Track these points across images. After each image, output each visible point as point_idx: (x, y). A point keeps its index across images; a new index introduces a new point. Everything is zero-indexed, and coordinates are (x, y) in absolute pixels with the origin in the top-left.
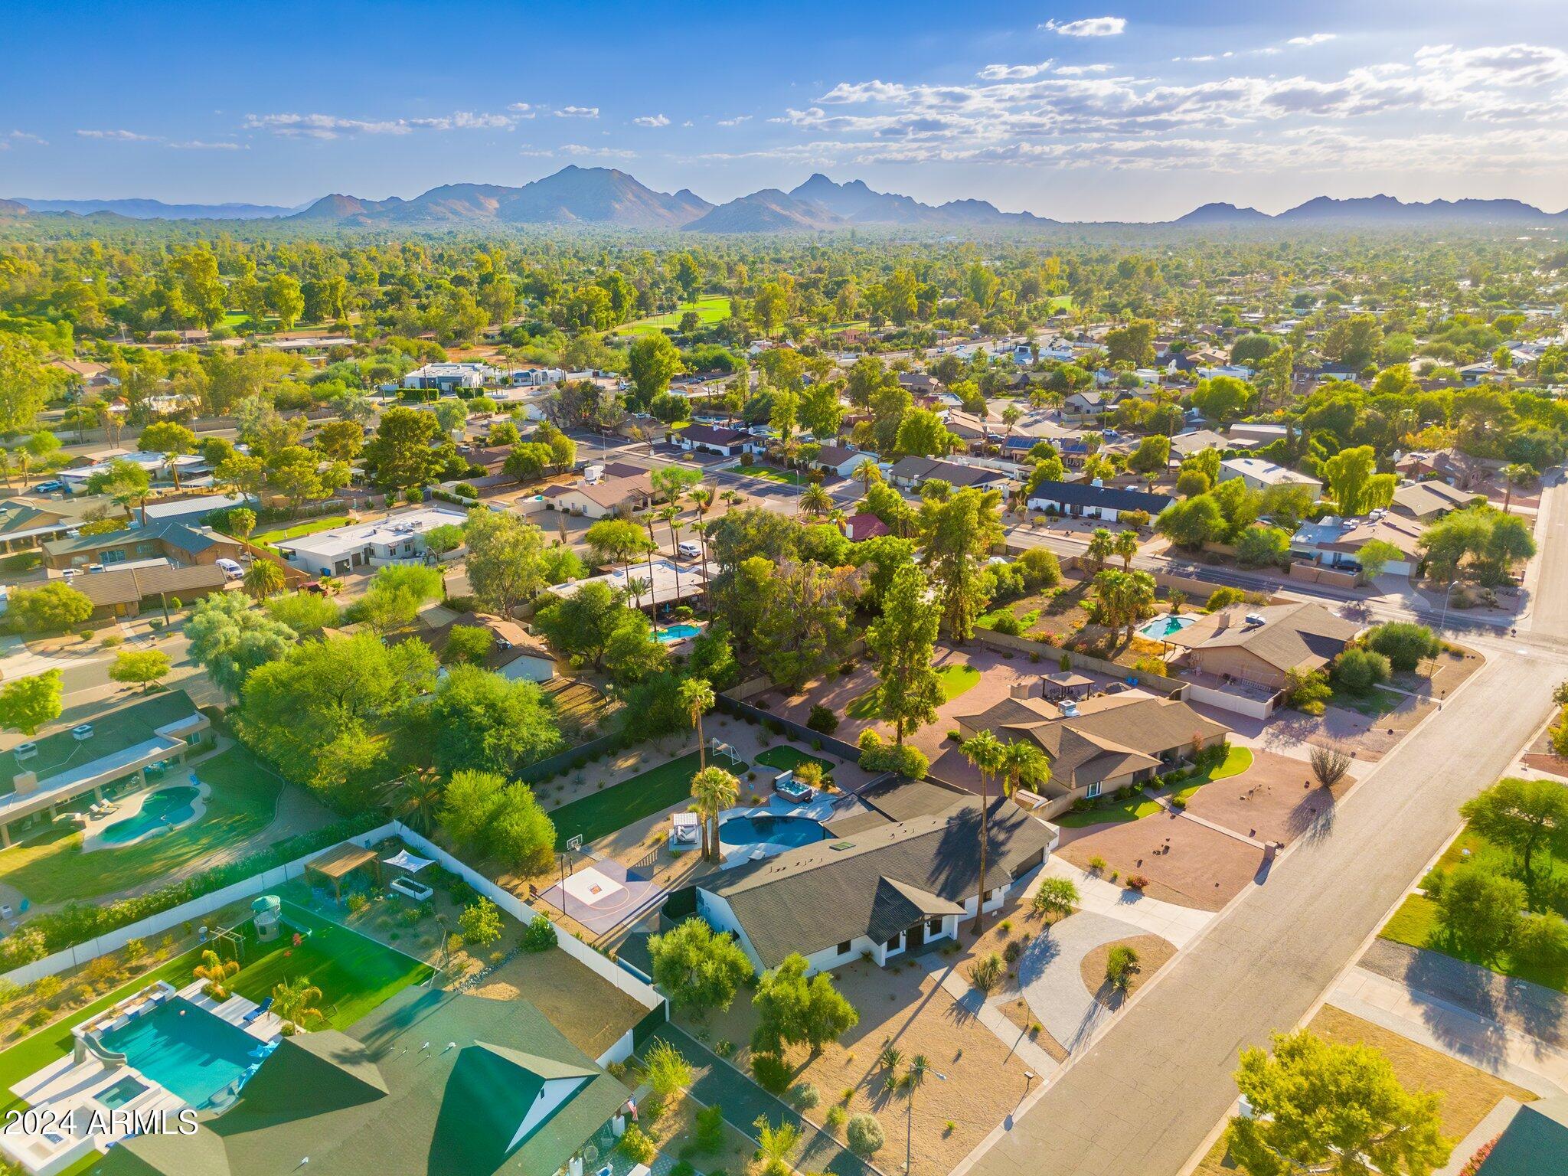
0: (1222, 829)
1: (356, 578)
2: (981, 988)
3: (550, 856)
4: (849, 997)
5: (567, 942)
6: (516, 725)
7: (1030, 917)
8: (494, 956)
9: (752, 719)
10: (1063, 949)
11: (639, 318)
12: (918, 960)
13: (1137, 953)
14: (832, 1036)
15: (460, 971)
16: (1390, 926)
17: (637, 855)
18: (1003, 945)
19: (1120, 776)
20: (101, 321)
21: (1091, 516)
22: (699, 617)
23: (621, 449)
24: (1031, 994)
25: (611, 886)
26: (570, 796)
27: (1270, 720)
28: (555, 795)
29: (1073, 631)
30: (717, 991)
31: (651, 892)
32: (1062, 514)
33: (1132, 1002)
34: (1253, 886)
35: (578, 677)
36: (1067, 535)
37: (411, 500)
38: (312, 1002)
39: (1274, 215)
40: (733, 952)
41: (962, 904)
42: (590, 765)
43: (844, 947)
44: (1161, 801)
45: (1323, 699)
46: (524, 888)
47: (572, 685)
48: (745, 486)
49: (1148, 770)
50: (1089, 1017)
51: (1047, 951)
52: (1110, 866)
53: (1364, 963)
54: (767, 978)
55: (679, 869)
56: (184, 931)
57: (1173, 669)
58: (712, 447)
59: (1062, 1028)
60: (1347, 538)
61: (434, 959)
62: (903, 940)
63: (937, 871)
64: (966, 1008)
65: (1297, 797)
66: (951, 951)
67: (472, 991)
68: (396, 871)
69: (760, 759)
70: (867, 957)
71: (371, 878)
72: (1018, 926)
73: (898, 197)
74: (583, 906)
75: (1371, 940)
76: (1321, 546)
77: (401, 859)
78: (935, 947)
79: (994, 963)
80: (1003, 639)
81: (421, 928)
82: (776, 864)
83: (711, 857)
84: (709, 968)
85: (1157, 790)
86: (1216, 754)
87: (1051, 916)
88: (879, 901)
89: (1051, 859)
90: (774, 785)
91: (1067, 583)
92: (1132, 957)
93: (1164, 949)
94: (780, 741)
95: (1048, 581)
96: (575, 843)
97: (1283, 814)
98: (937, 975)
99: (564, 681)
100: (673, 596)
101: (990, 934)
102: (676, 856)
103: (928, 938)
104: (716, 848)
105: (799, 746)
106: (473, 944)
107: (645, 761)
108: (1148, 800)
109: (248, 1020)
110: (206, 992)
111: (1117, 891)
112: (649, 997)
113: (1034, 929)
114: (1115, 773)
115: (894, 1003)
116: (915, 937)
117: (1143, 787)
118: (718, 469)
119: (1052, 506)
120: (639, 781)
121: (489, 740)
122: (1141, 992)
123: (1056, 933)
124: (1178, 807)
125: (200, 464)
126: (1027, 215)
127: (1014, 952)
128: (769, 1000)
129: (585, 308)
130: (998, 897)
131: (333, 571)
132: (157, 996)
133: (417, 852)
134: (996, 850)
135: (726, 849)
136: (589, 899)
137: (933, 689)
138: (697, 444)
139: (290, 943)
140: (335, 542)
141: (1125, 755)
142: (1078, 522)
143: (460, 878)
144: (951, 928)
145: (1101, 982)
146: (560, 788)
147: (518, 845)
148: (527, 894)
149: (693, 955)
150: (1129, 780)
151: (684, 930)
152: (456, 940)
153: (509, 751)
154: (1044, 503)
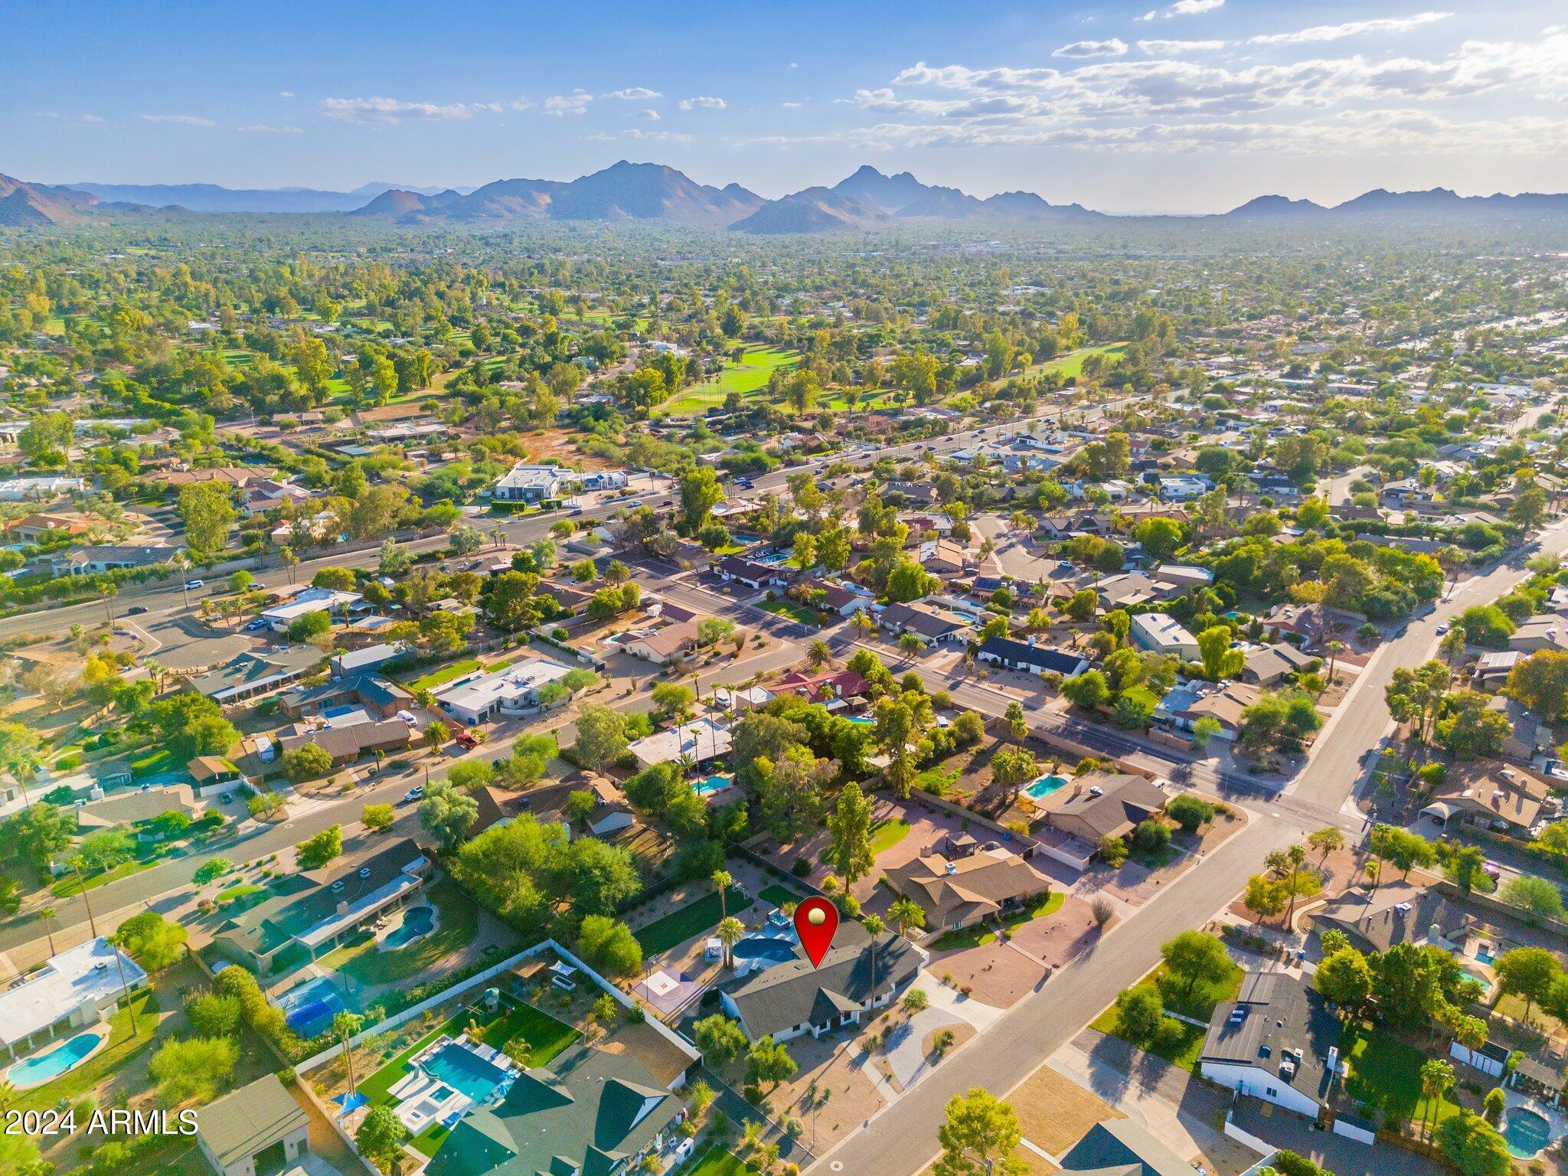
0: (1027, 954)
1: (492, 726)
2: (866, 1053)
3: (639, 967)
4: (793, 1058)
5: (649, 1019)
6: (617, 881)
7: (902, 1010)
8: (613, 1026)
9: (758, 863)
10: (915, 1031)
11: (689, 385)
12: (836, 1035)
13: (954, 1034)
14: (784, 1078)
15: (595, 1035)
16: (1098, 1021)
17: (686, 964)
18: (883, 1028)
19: (975, 916)
20: (229, 400)
21: (1022, 670)
22: (728, 770)
23: (674, 577)
24: (891, 1057)
25: (673, 984)
26: (647, 921)
27: (1086, 872)
28: (638, 920)
29: (980, 789)
30: (728, 1052)
31: (694, 989)
32: (1002, 667)
33: (944, 1062)
34: (1032, 993)
35: (649, 824)
36: (1001, 689)
37: (521, 643)
38: (527, 1050)
39: (1329, 206)
40: (737, 1032)
41: (863, 1004)
42: (659, 898)
43: (796, 1028)
44: (998, 933)
45: (1122, 856)
46: (625, 984)
47: (645, 830)
48: (768, 625)
49: (992, 914)
50: (919, 1070)
51: (906, 1031)
52: (955, 979)
53: (1074, 1043)
54: (754, 1046)
55: (709, 974)
56: (449, 1004)
57: (1036, 826)
58: (745, 580)
59: (902, 1076)
60: (1195, 708)
61: (579, 1027)
62: (828, 1024)
63: (850, 984)
64: (857, 1063)
65: (1078, 931)
66: (854, 1030)
67: (600, 1047)
68: (555, 973)
69: (761, 895)
70: (809, 1033)
71: (542, 977)
72: (894, 1016)
73: (946, 190)
74: (657, 996)
75: (1084, 1028)
76: (1176, 713)
77: (558, 967)
78: (846, 1027)
79: (875, 1039)
80: (930, 797)
81: (572, 1008)
82: (762, 977)
83: (729, 968)
84: (724, 1040)
85: (998, 926)
86: (1041, 899)
87: (913, 1010)
88: (817, 1003)
89: (923, 972)
90: (768, 918)
91: (988, 740)
92: (950, 1036)
93: (970, 1030)
94: (775, 881)
95: (974, 740)
96: (652, 959)
97: (1066, 944)
98: (844, 1044)
99: (640, 827)
100: (711, 754)
101: (878, 1020)
102: (708, 965)
103: (843, 1022)
104: (731, 958)
105: (785, 885)
106: (600, 1019)
107: (692, 895)
108: (990, 931)
109: (493, 1058)
110: (468, 1041)
111: (955, 994)
112: (694, 1053)
113: (902, 1018)
114: (970, 916)
115: (820, 1058)
116: (836, 1023)
117: (989, 923)
118: (748, 604)
119: (995, 660)
120: (687, 910)
121: (603, 893)
122: (951, 1056)
123: (913, 1020)
124: (1006, 938)
125: (359, 601)
126: (1076, 207)
127: (888, 1032)
128: (752, 1060)
129: (642, 391)
130: (886, 998)
131: (477, 721)
132: (445, 1044)
133: (567, 963)
134: (886, 970)
135: (738, 961)
136: (661, 992)
137: (867, 856)
138: (734, 577)
139: (504, 1014)
140: (475, 694)
141: (978, 904)
142: (1012, 674)
143: (589, 977)
144: (856, 1017)
145: (930, 1050)
146: (641, 914)
147: (622, 960)
148: (627, 988)
149: (716, 1034)
150: (980, 919)
151: (712, 1019)
152: (591, 1016)
153: (614, 898)
154: (990, 656)
